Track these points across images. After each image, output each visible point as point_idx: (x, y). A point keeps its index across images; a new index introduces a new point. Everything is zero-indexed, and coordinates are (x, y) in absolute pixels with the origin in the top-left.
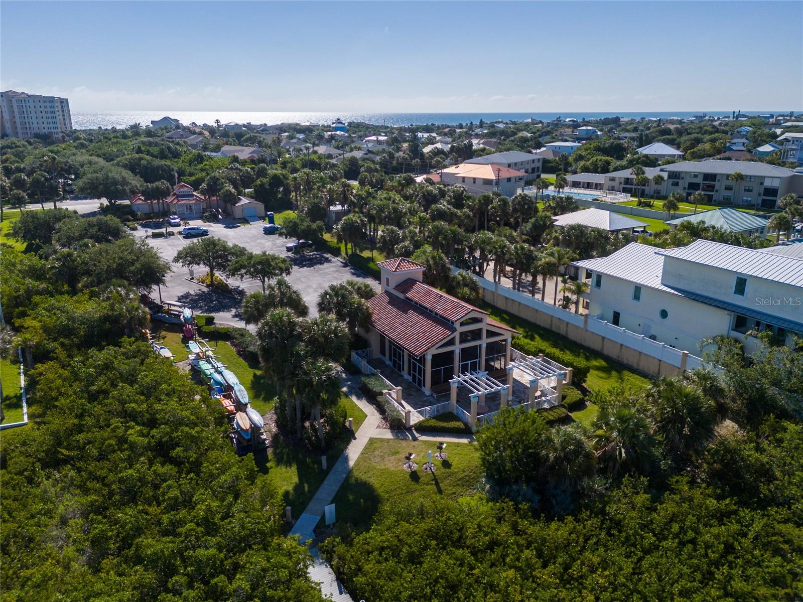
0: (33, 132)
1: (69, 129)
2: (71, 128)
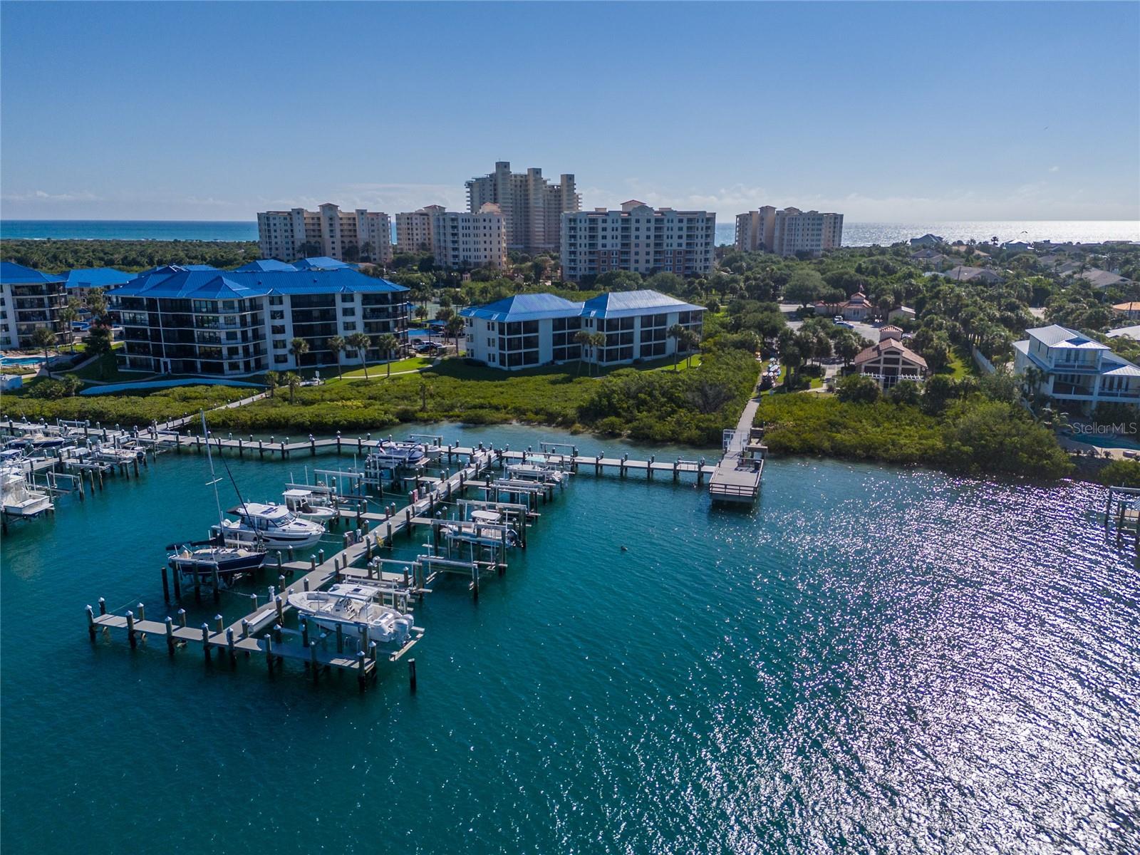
0: (796, 248)
1: (837, 247)
2: (840, 245)
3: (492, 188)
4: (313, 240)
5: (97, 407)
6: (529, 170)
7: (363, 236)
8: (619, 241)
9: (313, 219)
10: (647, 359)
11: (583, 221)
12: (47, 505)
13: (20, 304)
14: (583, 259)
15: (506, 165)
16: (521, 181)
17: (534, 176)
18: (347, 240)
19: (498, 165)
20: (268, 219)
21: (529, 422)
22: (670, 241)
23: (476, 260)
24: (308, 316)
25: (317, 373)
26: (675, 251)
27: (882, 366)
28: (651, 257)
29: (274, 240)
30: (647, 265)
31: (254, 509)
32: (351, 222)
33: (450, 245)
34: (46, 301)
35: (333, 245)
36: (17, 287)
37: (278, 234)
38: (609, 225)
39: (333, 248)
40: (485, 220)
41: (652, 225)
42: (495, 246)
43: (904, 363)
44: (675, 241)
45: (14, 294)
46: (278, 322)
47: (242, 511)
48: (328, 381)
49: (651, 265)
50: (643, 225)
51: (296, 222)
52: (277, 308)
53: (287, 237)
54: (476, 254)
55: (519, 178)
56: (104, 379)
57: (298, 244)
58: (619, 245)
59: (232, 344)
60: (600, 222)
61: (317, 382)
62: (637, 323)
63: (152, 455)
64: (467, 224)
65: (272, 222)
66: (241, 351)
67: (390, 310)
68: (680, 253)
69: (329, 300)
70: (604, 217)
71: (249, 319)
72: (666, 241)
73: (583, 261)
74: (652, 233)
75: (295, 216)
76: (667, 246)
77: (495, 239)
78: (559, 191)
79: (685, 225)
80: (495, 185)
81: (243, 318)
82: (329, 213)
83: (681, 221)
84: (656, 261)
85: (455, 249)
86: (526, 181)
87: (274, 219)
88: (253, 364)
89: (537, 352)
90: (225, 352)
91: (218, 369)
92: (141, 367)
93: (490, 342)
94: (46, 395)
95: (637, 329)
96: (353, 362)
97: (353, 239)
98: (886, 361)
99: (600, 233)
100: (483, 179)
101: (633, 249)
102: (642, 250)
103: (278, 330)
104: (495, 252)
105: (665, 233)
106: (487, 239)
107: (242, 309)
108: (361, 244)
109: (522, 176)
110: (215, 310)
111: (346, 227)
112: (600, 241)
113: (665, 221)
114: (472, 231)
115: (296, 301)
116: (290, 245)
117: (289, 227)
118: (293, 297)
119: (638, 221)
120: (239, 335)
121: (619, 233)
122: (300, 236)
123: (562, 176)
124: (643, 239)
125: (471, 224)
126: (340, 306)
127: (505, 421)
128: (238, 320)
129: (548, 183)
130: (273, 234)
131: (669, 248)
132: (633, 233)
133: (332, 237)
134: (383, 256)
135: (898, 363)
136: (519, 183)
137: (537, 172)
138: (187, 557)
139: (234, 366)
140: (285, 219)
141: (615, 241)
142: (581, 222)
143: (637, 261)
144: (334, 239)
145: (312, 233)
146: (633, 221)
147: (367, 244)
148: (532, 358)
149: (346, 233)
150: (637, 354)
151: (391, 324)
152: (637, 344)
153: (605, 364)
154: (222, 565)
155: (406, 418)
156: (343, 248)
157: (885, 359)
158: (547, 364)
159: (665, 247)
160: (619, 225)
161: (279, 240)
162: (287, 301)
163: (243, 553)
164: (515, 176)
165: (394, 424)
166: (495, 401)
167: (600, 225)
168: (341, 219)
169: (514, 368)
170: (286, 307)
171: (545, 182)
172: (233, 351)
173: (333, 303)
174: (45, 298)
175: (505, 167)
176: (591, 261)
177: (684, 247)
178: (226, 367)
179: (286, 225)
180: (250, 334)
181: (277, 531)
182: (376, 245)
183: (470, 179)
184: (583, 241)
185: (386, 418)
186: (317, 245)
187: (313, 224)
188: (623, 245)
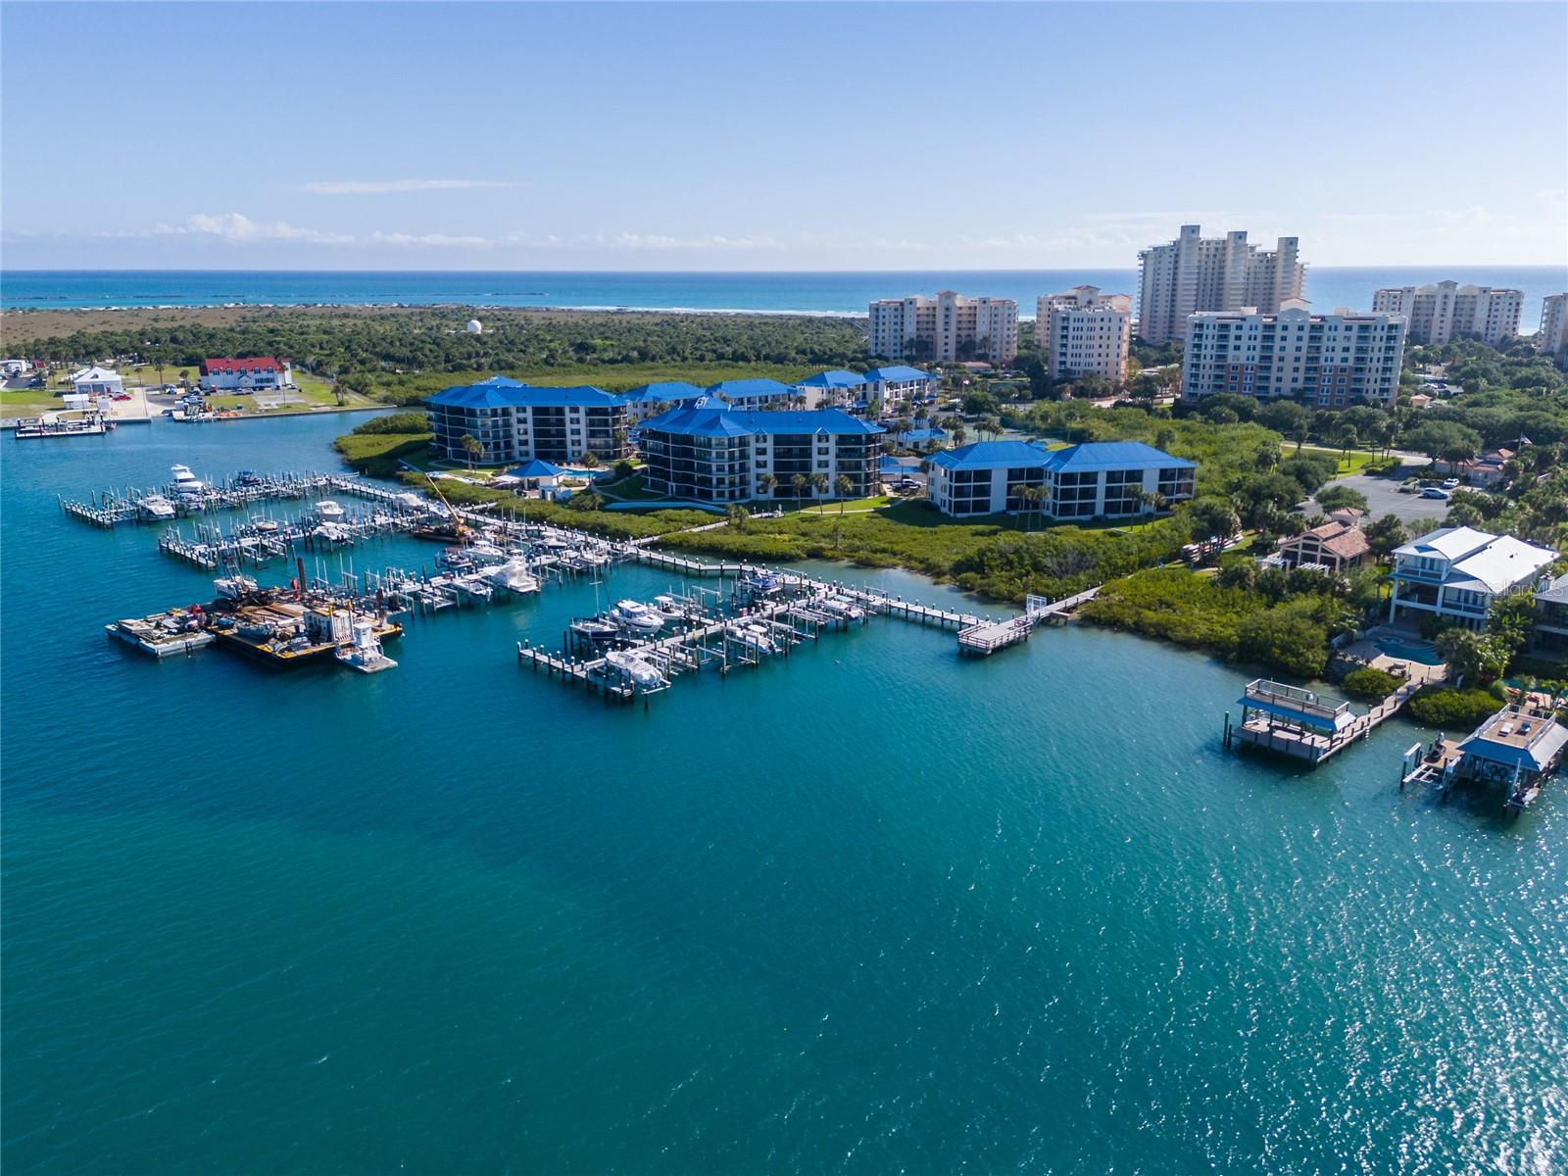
3: (1172, 260)
4: (924, 334)
5: (605, 521)
6: (1229, 233)
7: (982, 329)
8: (1257, 353)
9: (928, 308)
10: (1111, 516)
11: (1211, 327)
12: (534, 588)
13: (591, 423)
14: (1207, 374)
15: (1195, 229)
16: (1217, 249)
17: (1235, 242)
18: (964, 333)
19: (1183, 228)
20: (877, 310)
21: (910, 569)
22: (1329, 354)
23: (1087, 368)
24: (789, 453)
25: (780, 507)
26: (1336, 367)
27: (1300, 551)
28: (1301, 375)
29: (881, 334)
30: (1294, 385)
31: (628, 605)
32: (972, 312)
33: (1058, 349)
34: (610, 421)
35: (947, 340)
36: (591, 409)
37: (886, 327)
38: (1245, 333)
39: (946, 344)
40: (1102, 320)
41: (1306, 334)
42: (1113, 352)
43: (1323, 551)
44: (1338, 355)
45: (587, 414)
46: (761, 458)
47: (620, 605)
48: (788, 514)
49: (1300, 385)
50: (1292, 333)
51: (907, 312)
52: (761, 445)
53: (896, 330)
54: (1088, 360)
55: (1212, 245)
56: (628, 497)
57: (906, 339)
58: (1257, 359)
59: (720, 475)
60: (1233, 327)
61: (780, 513)
62: (1102, 479)
63: (619, 561)
64: (1080, 325)
65: (881, 313)
66: (727, 482)
67: (863, 450)
68: (1343, 370)
69: (806, 440)
70: (1239, 322)
71: (737, 454)
72: (1324, 354)
73: (1206, 376)
74: (1305, 344)
75: (907, 307)
76: (1326, 360)
77: (1114, 342)
78: (1273, 259)
79: (1354, 333)
80: (1177, 255)
81: (732, 454)
82: (946, 303)
83: (1349, 328)
84: (1307, 379)
85: (1063, 354)
86: (1224, 248)
87: (884, 310)
88: (737, 493)
89: (989, 501)
90: (714, 481)
91: (707, 495)
92: (660, 489)
93: (944, 488)
94: (579, 508)
95: (1101, 485)
96: (823, 496)
97: (971, 332)
98: (1305, 546)
99: (1232, 342)
100: (1163, 249)
101: (1276, 364)
102: (1288, 365)
103: (760, 465)
104: (1113, 358)
105: (1325, 343)
106: (1104, 342)
107: (731, 445)
108: (979, 338)
109: (1217, 243)
110: (710, 446)
111: (964, 318)
112: (1231, 353)
113: (1326, 328)
114: (1085, 333)
115: (778, 440)
116: (898, 341)
117: (899, 320)
118: (775, 436)
119: (1285, 328)
120: (727, 468)
121: (1258, 343)
122: (910, 330)
123: (1280, 239)
124: (1290, 352)
125: (1085, 325)
126: (815, 445)
127: (894, 566)
128: (726, 455)
129: (1258, 250)
130: (881, 327)
131: (1329, 363)
132: (1278, 343)
133: (946, 330)
134: (1004, 353)
135: (1317, 550)
136: (1212, 251)
137: (1241, 236)
138: (580, 626)
139: (721, 494)
140: (896, 309)
141: (1251, 353)
142: (1208, 327)
143: (1279, 379)
144: (948, 333)
145: (925, 326)
146: (1279, 329)
147: (985, 339)
148: (982, 506)
149: (964, 325)
150: (1099, 510)
151: (863, 464)
152: (1100, 501)
153: (1057, 518)
154: (594, 634)
155: (815, 554)
156: (958, 343)
157: (1304, 544)
158: (998, 513)
159: (1322, 361)
160: (1259, 333)
161: (886, 334)
162: (770, 439)
163: (607, 629)
164: (1208, 243)
165: (801, 559)
166: (897, 548)
167: (1233, 332)
168: (960, 308)
169: (959, 515)
170: (769, 445)
171: (1253, 248)
172: (721, 481)
173: (810, 442)
174: (610, 418)
175: (1193, 232)
176: (1218, 377)
177: (1351, 362)
178: (714, 495)
179: (896, 317)
180: (737, 467)
181: (635, 620)
182: (997, 340)
183: (1146, 249)
184: (1209, 352)
185: (793, 552)
186: (929, 340)
187: (928, 315)
188: (1263, 358)
